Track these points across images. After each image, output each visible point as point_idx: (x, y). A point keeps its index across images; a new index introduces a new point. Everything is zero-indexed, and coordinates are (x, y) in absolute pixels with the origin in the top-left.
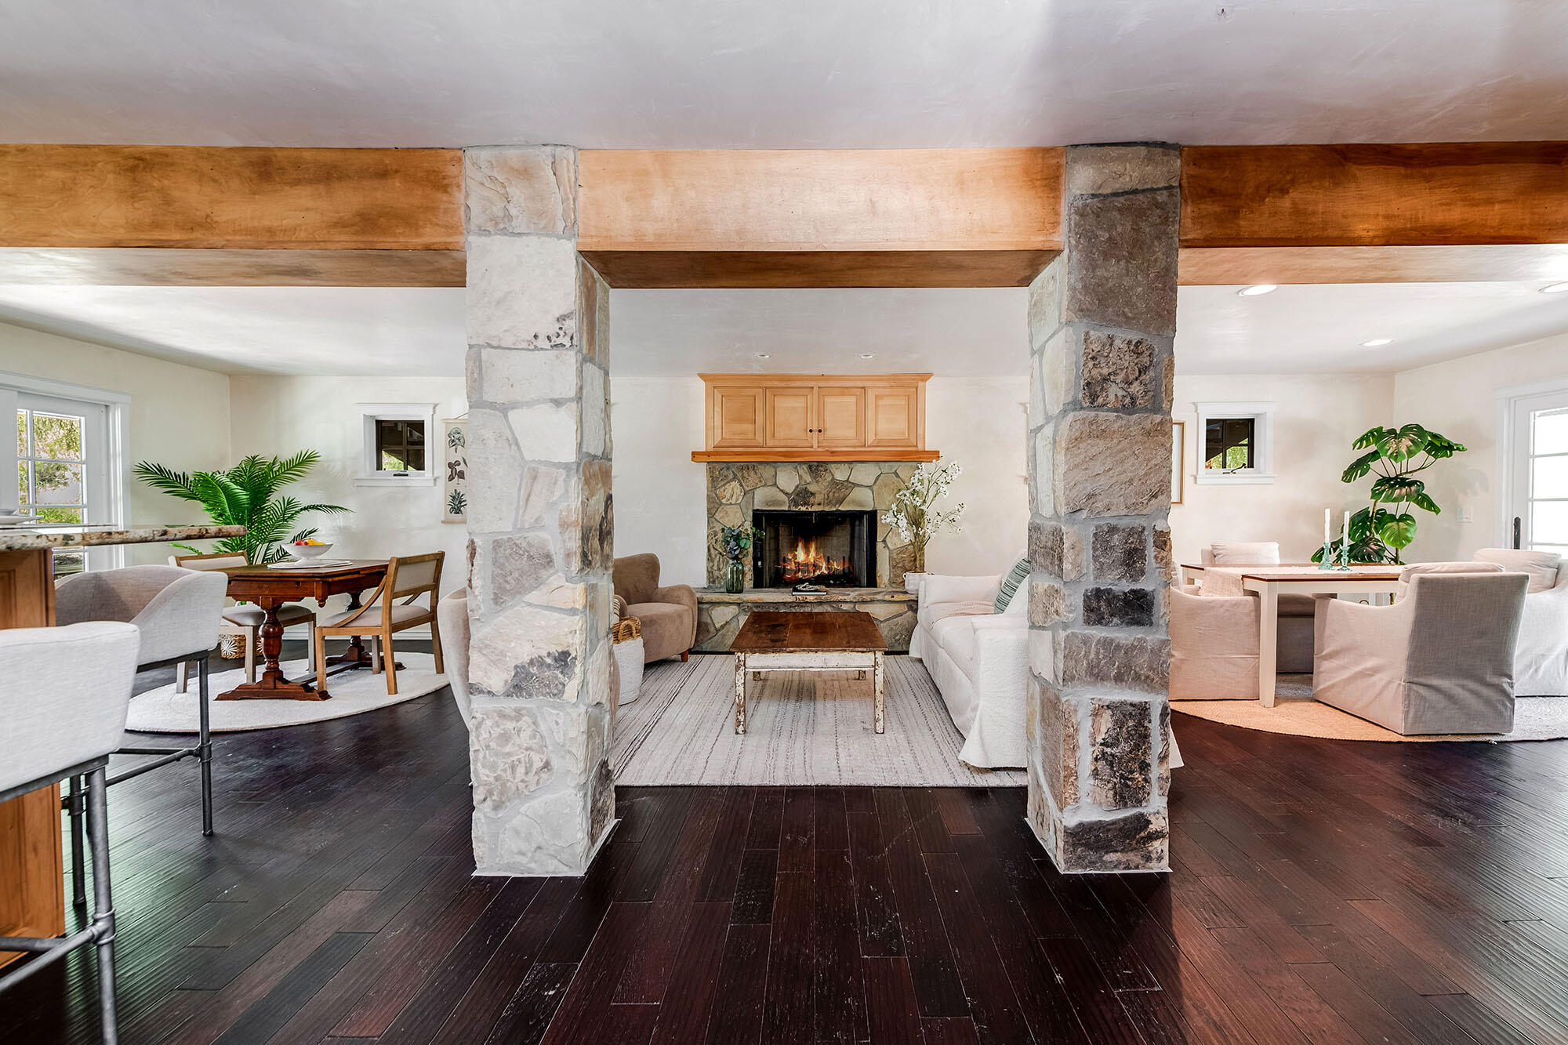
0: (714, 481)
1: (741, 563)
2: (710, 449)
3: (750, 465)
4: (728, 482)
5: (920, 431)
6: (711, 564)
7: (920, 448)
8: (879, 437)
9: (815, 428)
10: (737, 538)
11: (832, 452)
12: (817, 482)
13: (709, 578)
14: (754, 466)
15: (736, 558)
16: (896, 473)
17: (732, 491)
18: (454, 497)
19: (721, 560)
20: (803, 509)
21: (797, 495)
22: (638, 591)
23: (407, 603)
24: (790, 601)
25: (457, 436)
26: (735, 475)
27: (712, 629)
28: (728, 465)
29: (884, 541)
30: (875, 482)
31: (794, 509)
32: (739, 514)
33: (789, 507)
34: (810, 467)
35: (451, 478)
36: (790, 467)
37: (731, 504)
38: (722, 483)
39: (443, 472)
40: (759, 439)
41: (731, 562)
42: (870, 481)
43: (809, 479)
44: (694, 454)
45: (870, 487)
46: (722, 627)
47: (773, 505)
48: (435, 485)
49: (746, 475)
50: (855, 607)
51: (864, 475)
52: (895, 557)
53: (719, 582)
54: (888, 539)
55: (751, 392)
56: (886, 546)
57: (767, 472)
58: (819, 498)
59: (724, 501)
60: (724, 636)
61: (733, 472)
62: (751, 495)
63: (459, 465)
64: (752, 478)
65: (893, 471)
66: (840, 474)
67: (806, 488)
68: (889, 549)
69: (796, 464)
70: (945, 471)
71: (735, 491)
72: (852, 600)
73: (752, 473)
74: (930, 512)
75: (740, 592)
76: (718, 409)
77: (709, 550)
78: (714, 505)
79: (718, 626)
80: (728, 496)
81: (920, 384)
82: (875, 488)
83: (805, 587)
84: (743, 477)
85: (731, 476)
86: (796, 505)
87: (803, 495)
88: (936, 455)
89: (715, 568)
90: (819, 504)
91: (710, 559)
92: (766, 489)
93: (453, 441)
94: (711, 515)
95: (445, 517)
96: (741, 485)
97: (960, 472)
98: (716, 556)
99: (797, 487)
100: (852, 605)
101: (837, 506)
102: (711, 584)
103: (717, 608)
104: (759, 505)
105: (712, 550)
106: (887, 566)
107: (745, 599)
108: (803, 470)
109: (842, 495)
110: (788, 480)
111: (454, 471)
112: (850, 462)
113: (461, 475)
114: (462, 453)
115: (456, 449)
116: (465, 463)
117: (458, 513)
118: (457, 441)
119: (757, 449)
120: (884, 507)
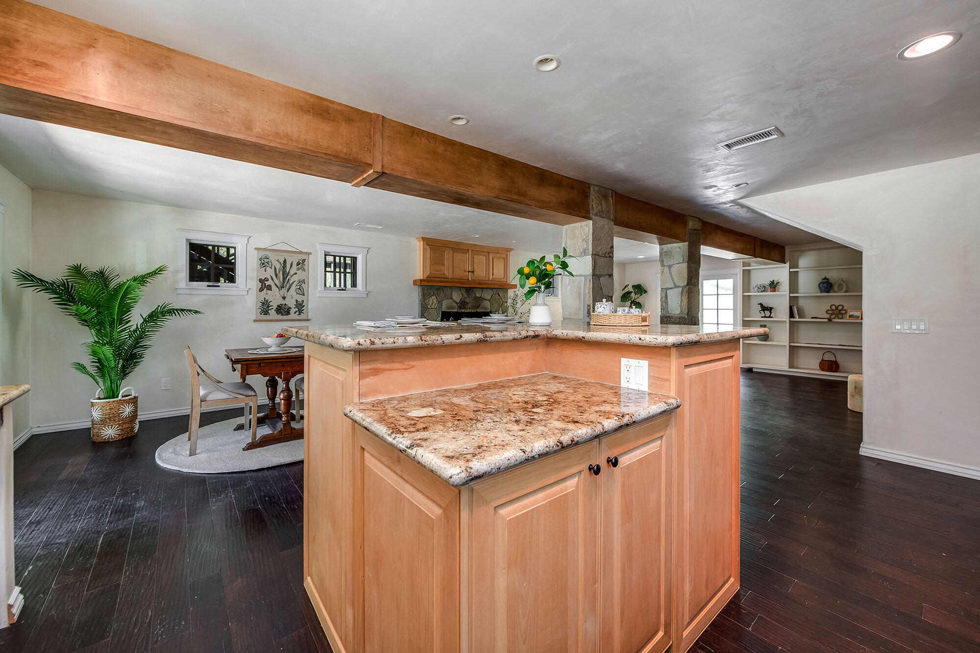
0: (425, 296)
2: (424, 278)
3: (440, 287)
4: (430, 297)
5: (508, 275)
7: (508, 282)
8: (493, 277)
9: (471, 270)
11: (477, 283)
12: (469, 297)
17: (432, 301)
18: (263, 303)
20: (463, 311)
21: (461, 304)
25: (266, 260)
26: (434, 293)
28: (429, 287)
30: (491, 298)
31: (459, 311)
32: (436, 314)
33: (457, 310)
34: (466, 290)
35: (261, 290)
36: (458, 289)
37: (432, 308)
38: (428, 297)
39: (255, 285)
40: (446, 274)
42: (489, 297)
43: (466, 296)
44: (414, 281)
45: (489, 300)
47: (451, 309)
48: (248, 294)
49: (439, 293)
51: (487, 295)
55: (442, 249)
57: (448, 292)
58: (470, 305)
59: (429, 306)
61: (433, 291)
62: (441, 303)
63: (268, 280)
64: (441, 295)
66: (478, 294)
67: (465, 300)
69: (460, 288)
71: (434, 301)
73: (442, 292)
76: (428, 256)
78: (424, 309)
80: (431, 304)
81: (508, 253)
82: (491, 301)
84: (438, 294)
85: (432, 294)
86: (461, 309)
87: (463, 304)
88: (516, 286)
90: (470, 309)
92: (448, 301)
93: (263, 264)
94: (423, 315)
95: (257, 317)
96: (436, 298)
99: (461, 299)
101: (477, 309)
104: (444, 309)
108: (463, 291)
109: (479, 304)
110: (457, 296)
111: (264, 284)
112: (482, 288)
113: (269, 288)
114: (270, 272)
115: (265, 269)
116: (272, 279)
117: (267, 314)
118: (266, 264)
119: (445, 279)
120: (494, 310)
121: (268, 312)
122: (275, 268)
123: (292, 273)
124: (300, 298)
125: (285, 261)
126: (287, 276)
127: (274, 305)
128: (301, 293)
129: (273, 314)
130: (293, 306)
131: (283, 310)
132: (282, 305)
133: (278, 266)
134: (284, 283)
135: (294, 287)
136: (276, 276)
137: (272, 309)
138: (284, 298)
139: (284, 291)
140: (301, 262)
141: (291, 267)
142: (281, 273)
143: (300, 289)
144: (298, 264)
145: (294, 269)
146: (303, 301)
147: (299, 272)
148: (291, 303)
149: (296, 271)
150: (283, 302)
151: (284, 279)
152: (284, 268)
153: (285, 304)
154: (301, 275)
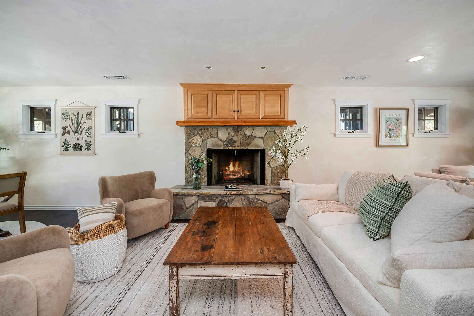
0: (188, 136)
1: (200, 175)
2: (186, 119)
3: (205, 128)
4: (195, 136)
5: (286, 111)
6: (187, 174)
7: (286, 119)
8: (266, 114)
9: (236, 110)
10: (198, 162)
11: (244, 121)
12: (237, 136)
13: (186, 181)
14: (207, 128)
15: (197, 172)
16: (274, 132)
17: (197, 140)
18: (65, 143)
19: (192, 172)
20: (230, 148)
21: (228, 142)
22: (143, 191)
23: (5, 201)
24: (224, 194)
25: (66, 114)
26: (198, 133)
27: (185, 208)
28: (195, 127)
29: (269, 164)
30: (265, 136)
31: (226, 148)
32: (200, 151)
33: (224, 147)
34: (234, 128)
35: (63, 134)
36: (224, 129)
37: (196, 146)
38: (192, 136)
39: (60, 131)
40: (209, 115)
41: (195, 174)
42: (262, 135)
43: (233, 134)
44: (178, 122)
45: (262, 138)
46: (190, 207)
47: (216, 146)
48: (56, 138)
49: (203, 132)
50: (256, 197)
51: (260, 132)
52: (274, 171)
53: (191, 183)
54: (271, 163)
55: (205, 93)
56: (270, 166)
57: (214, 131)
58: (238, 143)
59: (193, 145)
60: (190, 211)
61: (197, 131)
62: (206, 141)
63: (67, 128)
64: (206, 134)
65: (273, 131)
66: (248, 132)
67: (232, 138)
68: (271, 167)
69: (227, 127)
70: (300, 130)
71: (198, 140)
72: (254, 193)
73: (206, 131)
74: (292, 150)
75: (199, 188)
76: (190, 100)
77: (186, 168)
78: (188, 146)
79: (187, 206)
80: (195, 142)
81: (286, 89)
82: (265, 139)
83: (231, 186)
84: (202, 134)
85: (196, 133)
86: (227, 146)
87: (230, 141)
88: (294, 122)
89: (189, 176)
90: (238, 146)
91: (186, 172)
92: (213, 139)
93: (65, 117)
94: (187, 151)
95: (61, 152)
96: (201, 137)
97: (308, 130)
98: (189, 170)
99: (227, 138)
100: (254, 196)
101: (247, 147)
102: (187, 184)
103: (187, 198)
104: (209, 146)
105: (187, 168)
106: (270, 175)
107: (201, 193)
108: (230, 130)
109: (249, 142)
110: (223, 135)
111: (65, 131)
112: (253, 126)
113: (68, 133)
114: (69, 122)
115: (66, 120)
116: (70, 127)
117: (67, 150)
118: (66, 117)
119: (208, 120)
120: (269, 148)
121: (68, 149)
122: (72, 119)
123: (82, 122)
124: (88, 139)
125: (78, 114)
126: (80, 124)
127: (72, 144)
128: (89, 135)
129: (71, 149)
130: (84, 145)
131: (77, 148)
132: (76, 144)
133: (74, 118)
134: (77, 129)
135: (84, 132)
136: (73, 124)
137: (71, 147)
138: (78, 139)
139: (78, 134)
140: (89, 113)
141: (82, 117)
142: (76, 122)
143: (88, 132)
144: (87, 115)
145: (84, 120)
146: (90, 141)
147: (88, 121)
148: (82, 143)
149: (85, 121)
150: (77, 142)
151: (78, 126)
152: (77, 119)
153: (79, 144)
154: (89, 123)
